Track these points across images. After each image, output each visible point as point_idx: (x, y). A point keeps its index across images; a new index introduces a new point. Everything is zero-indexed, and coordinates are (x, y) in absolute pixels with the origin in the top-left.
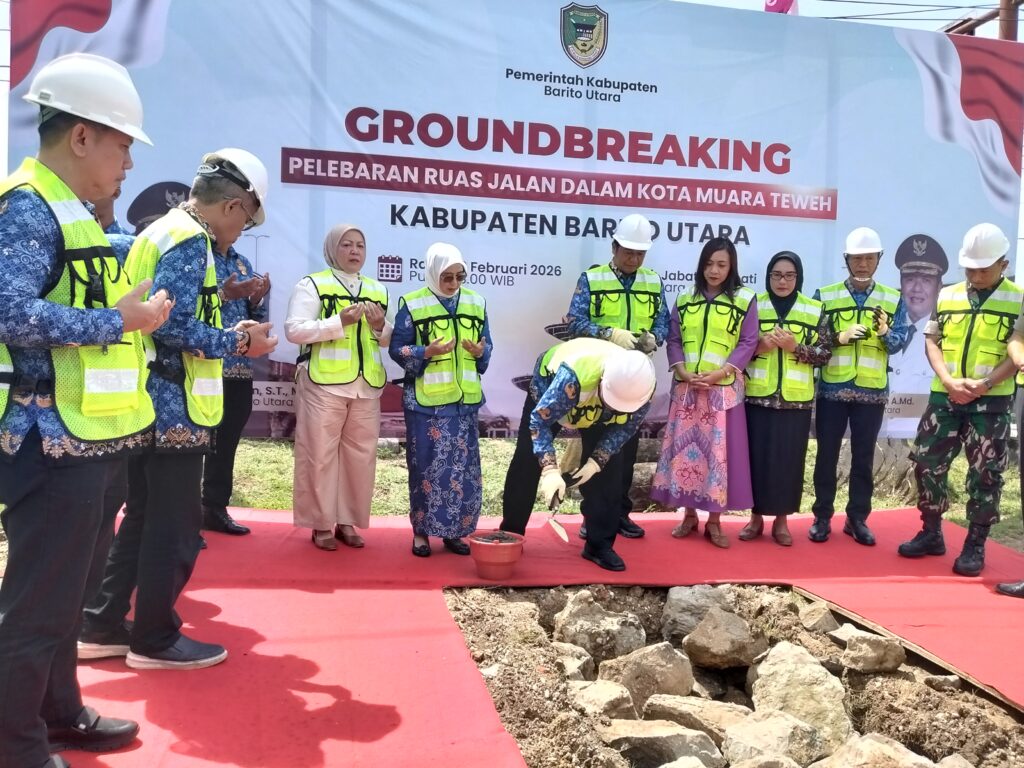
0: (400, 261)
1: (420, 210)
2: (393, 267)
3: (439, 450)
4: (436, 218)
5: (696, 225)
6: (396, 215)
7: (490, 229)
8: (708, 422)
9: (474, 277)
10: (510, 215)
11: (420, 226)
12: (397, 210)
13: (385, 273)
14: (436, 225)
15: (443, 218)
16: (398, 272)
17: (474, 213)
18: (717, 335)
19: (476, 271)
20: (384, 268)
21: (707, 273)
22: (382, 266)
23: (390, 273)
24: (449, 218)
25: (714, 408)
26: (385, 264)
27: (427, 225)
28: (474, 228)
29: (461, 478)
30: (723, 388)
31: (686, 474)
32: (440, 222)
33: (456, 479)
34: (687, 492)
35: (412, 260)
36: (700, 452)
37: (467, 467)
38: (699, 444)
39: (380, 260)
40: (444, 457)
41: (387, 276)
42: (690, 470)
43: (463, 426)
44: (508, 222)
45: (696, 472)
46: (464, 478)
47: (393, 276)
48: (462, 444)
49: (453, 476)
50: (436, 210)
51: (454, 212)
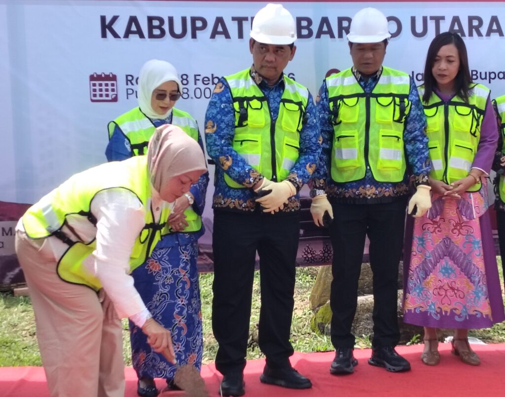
0: (114, 78)
1: (133, 20)
2: (107, 85)
3: (160, 283)
4: (151, 27)
5: (443, 18)
6: (107, 27)
7: (213, 36)
8: (460, 233)
9: (198, 91)
10: (234, 19)
11: (134, 38)
12: (108, 21)
13: (98, 93)
14: (151, 36)
15: (159, 27)
16: (113, 90)
17: (194, 20)
18: (461, 138)
19: (200, 84)
20: (97, 88)
21: (435, 70)
22: (94, 85)
23: (104, 93)
24: (166, 27)
25: (464, 218)
26: (97, 83)
27: (142, 36)
28: (194, 36)
29: (185, 312)
30: (472, 195)
31: (443, 293)
32: (156, 32)
33: (180, 313)
34: (446, 312)
35: (127, 76)
36: (455, 266)
37: (189, 300)
38: (453, 258)
39: (92, 78)
40: (166, 291)
41: (101, 95)
42: (446, 287)
43: (185, 257)
44: (232, 28)
45: (453, 289)
46: (187, 312)
47: (107, 95)
48: (184, 275)
49: (177, 310)
50: (150, 19)
51: (171, 20)
